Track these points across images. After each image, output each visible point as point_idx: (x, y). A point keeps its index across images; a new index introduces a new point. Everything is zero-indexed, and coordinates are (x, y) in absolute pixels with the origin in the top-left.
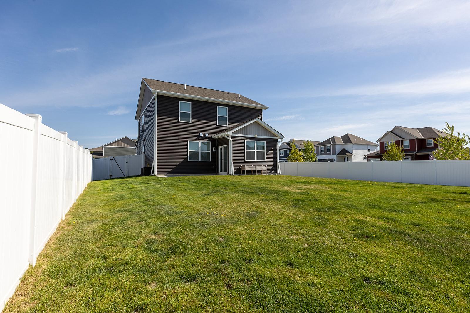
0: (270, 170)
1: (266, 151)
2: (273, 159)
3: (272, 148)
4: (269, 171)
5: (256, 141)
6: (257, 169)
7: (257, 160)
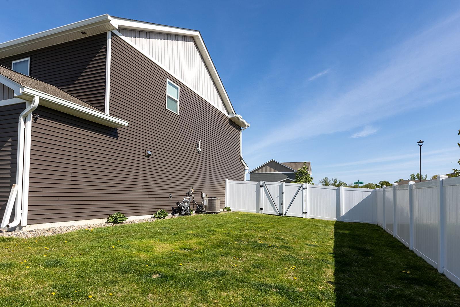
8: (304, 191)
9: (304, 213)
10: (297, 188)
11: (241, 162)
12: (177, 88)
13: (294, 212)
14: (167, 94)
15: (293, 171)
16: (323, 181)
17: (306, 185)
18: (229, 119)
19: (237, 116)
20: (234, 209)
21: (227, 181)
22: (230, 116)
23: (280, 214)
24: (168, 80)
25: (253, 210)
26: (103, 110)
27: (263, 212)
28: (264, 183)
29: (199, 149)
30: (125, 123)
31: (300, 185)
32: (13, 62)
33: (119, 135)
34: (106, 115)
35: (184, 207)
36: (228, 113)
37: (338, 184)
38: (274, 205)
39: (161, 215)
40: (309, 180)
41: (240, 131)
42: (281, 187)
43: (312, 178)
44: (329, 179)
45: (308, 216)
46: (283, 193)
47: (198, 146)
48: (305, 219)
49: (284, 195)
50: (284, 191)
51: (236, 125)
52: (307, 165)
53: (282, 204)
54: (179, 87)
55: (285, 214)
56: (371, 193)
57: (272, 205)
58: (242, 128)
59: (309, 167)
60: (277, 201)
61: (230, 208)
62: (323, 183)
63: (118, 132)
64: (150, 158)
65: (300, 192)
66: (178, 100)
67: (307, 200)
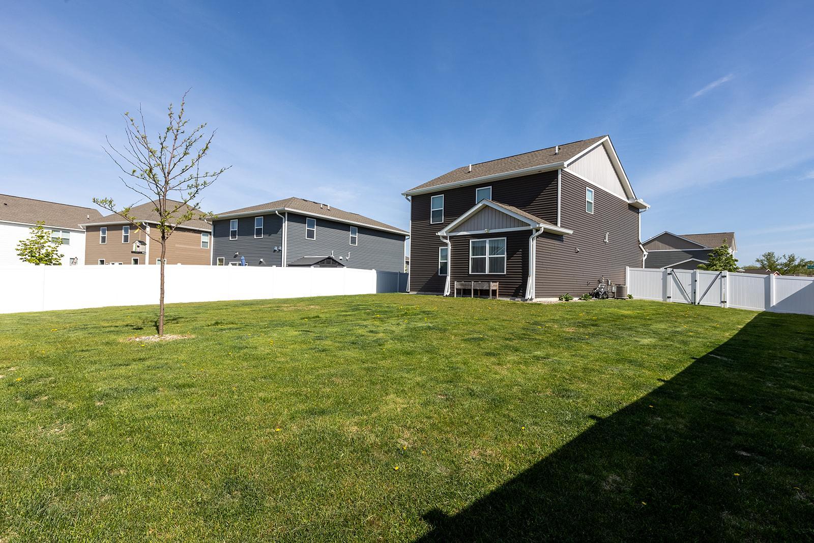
0: (514, 291)
1: (507, 255)
2: (521, 271)
3: (520, 249)
4: (512, 294)
5: (487, 240)
6: (491, 288)
7: (490, 272)
8: (723, 279)
9: (722, 302)
10: (714, 276)
11: (640, 247)
12: (592, 192)
13: (711, 300)
14: (587, 200)
15: (703, 247)
16: (763, 258)
17: (726, 273)
18: (629, 204)
19: (638, 201)
20: (635, 297)
21: (628, 268)
22: (629, 202)
23: (692, 303)
24: (587, 188)
25: (659, 299)
26: (556, 224)
27: (671, 300)
28: (673, 270)
29: (607, 240)
30: (571, 232)
31: (719, 272)
32: (477, 189)
33: (564, 240)
34: (558, 228)
35: (601, 292)
36: (628, 198)
37: (797, 264)
38: (685, 294)
39: (586, 298)
40: (729, 265)
41: (638, 213)
42: (694, 275)
43: (737, 261)
44: (776, 255)
45: (728, 305)
46: (696, 281)
47: (605, 238)
48: (724, 308)
49: (698, 283)
50: (698, 279)
51: (635, 208)
52: (728, 238)
53: (695, 293)
54: (593, 190)
55: (699, 303)
56: (812, 282)
57: (683, 294)
58: (640, 210)
59: (732, 241)
60: (689, 290)
61: (632, 296)
62: (762, 263)
63: (564, 237)
64: (578, 254)
65: (718, 280)
66: (593, 202)
67: (726, 291)
